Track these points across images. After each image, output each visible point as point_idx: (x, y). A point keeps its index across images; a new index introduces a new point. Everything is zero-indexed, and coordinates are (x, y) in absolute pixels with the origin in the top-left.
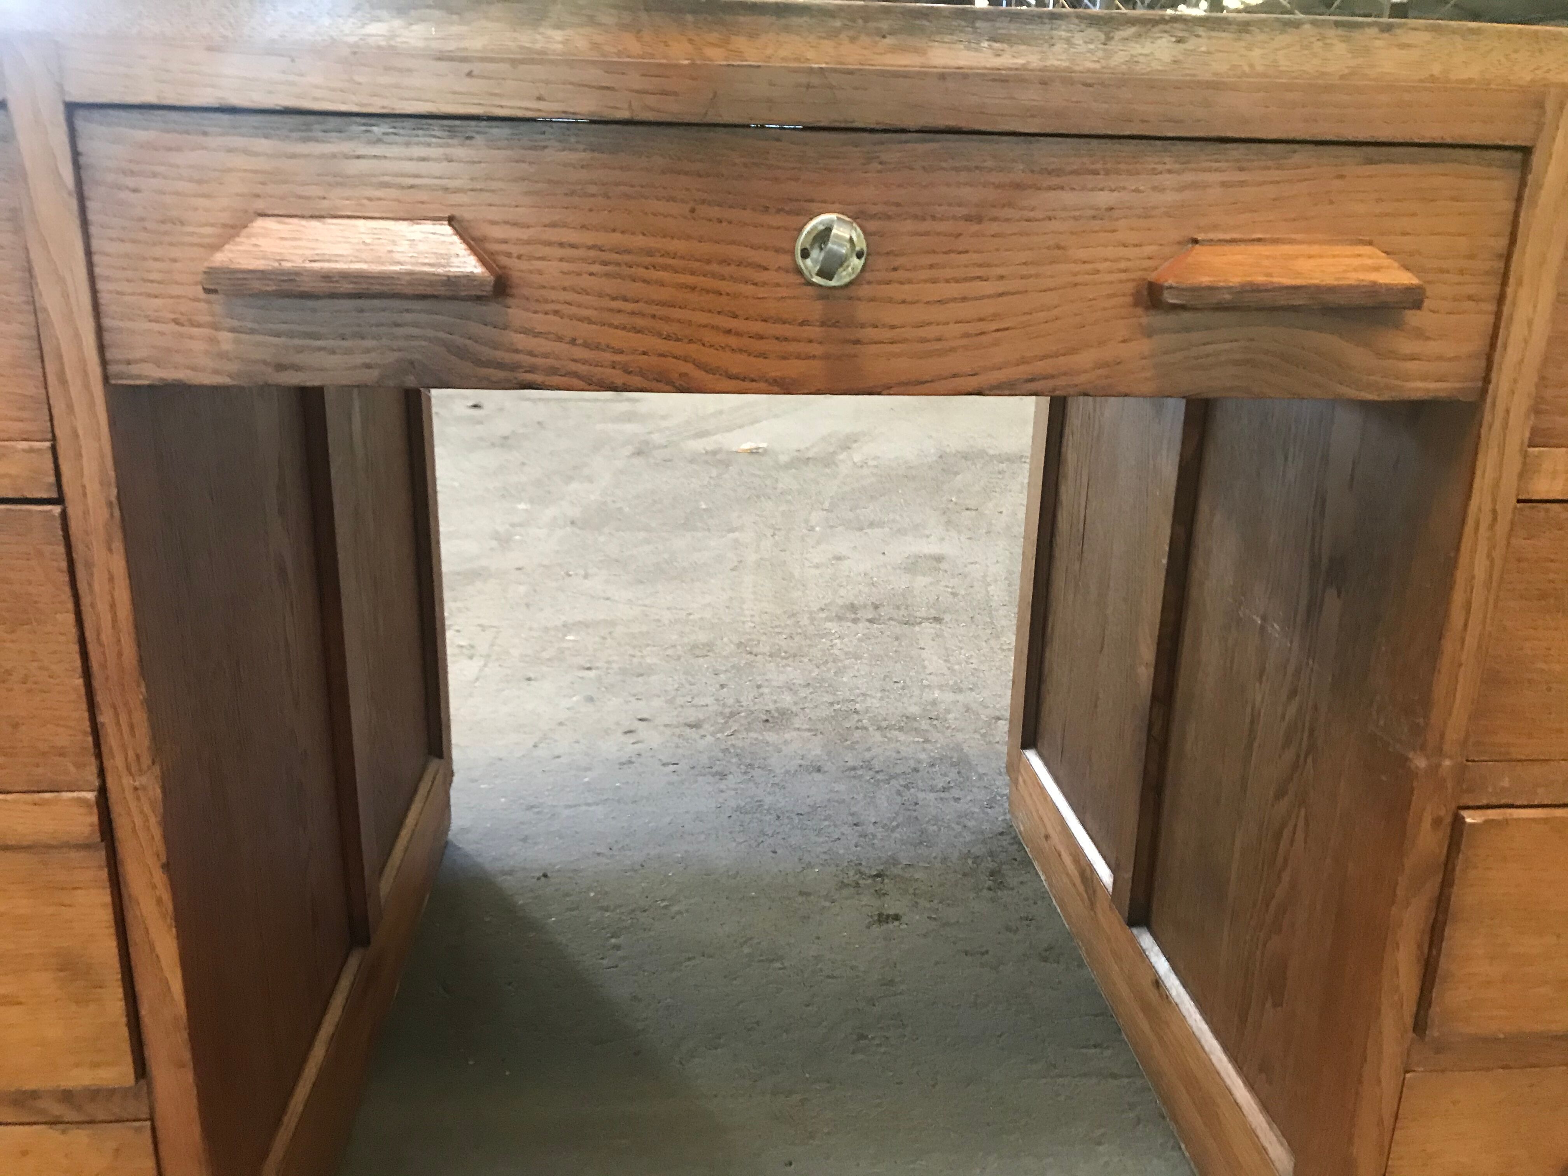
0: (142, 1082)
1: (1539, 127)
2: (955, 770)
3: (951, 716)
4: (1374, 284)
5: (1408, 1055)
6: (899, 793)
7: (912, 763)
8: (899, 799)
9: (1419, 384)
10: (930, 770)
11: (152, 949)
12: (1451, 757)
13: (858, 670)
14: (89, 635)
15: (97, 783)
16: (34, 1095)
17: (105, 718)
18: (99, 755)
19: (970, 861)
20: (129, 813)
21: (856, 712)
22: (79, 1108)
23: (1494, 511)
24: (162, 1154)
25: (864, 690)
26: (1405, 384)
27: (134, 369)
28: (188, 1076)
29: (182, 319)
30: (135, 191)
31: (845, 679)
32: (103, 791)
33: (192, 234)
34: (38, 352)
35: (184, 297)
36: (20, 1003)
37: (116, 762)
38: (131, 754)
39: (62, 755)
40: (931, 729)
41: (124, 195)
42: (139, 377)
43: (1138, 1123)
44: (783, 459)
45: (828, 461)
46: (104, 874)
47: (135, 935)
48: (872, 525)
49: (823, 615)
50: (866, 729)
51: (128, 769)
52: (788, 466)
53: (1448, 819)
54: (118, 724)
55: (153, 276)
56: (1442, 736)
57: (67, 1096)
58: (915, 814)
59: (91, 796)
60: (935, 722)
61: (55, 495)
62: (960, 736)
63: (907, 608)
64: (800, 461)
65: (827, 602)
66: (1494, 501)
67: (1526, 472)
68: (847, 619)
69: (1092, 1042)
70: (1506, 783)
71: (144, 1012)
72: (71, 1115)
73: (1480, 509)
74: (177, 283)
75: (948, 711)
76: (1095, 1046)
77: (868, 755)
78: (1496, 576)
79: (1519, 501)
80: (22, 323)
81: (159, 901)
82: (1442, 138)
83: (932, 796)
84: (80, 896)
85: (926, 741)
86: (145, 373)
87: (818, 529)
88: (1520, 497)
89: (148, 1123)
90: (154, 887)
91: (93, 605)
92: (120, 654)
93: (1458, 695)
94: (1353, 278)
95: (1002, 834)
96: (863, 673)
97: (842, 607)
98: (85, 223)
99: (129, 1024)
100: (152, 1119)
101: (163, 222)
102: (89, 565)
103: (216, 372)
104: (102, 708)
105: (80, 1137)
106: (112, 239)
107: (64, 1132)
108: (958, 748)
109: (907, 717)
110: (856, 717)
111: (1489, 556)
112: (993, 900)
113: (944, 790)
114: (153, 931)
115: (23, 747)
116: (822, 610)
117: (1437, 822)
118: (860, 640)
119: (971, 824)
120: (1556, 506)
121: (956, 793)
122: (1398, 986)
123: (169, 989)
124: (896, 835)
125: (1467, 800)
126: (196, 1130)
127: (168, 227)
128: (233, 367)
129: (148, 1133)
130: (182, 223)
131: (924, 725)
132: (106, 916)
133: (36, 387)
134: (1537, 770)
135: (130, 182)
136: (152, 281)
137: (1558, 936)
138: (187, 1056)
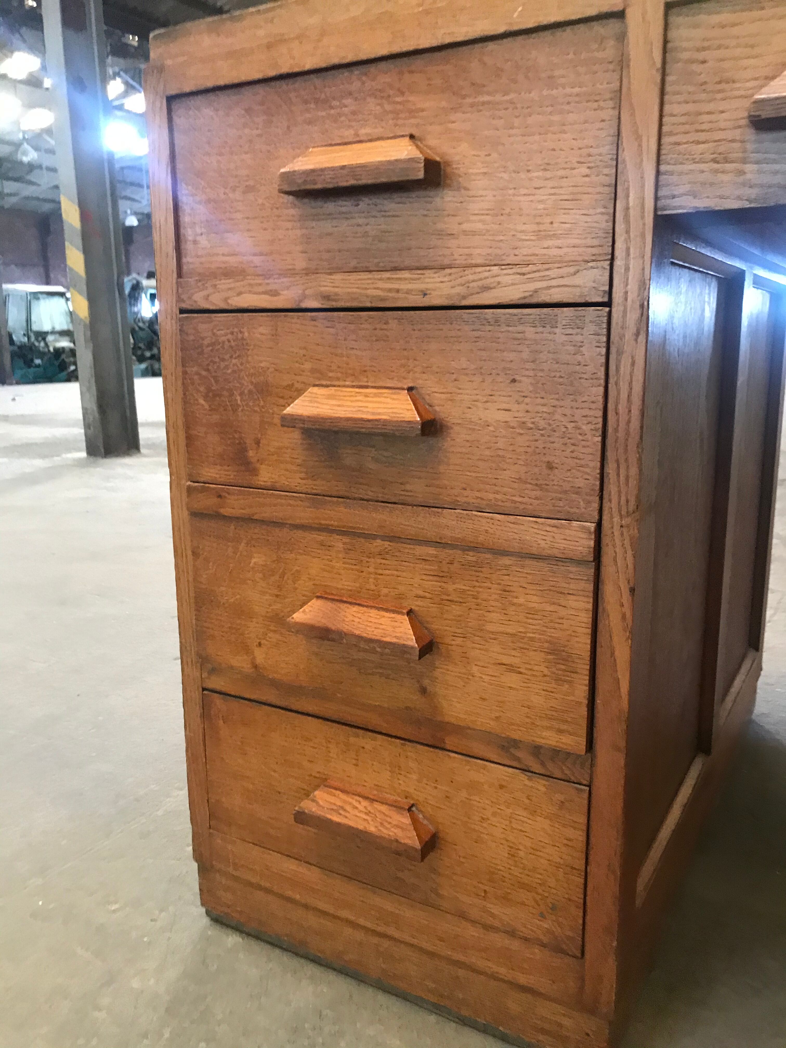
0: (589, 754)
11: (613, 654)
14: (611, 406)
15: (597, 517)
16: (515, 743)
17: (611, 469)
18: (601, 498)
20: (614, 546)
22: (543, 764)
24: (592, 815)
27: (676, 202)
28: (621, 760)
29: (720, 158)
30: (704, 62)
32: (599, 525)
33: (738, 89)
34: (613, 195)
35: (724, 140)
36: (520, 673)
37: (611, 505)
38: (623, 498)
39: (577, 493)
41: (696, 67)
42: (680, 207)
46: (591, 587)
47: (602, 639)
51: (620, 511)
54: (618, 475)
55: (704, 127)
57: (536, 750)
59: (592, 526)
61: (606, 299)
71: (598, 701)
72: (537, 767)
74: (721, 129)
80: (606, 175)
81: (624, 617)
84: (572, 602)
86: (683, 204)
89: (588, 788)
90: (622, 605)
91: (616, 384)
92: (629, 422)
98: (662, 93)
99: (588, 706)
100: (589, 786)
101: (720, 82)
102: (620, 353)
103: (739, 198)
104: (609, 461)
105: (540, 785)
106: (679, 103)
107: (530, 779)
114: (615, 639)
115: (554, 485)
123: (619, 688)
126: (619, 804)
127: (723, 86)
128: (753, 193)
129: (586, 795)
130: (734, 82)
132: (586, 618)
133: (607, 222)
135: (701, 56)
136: (702, 131)
138: (622, 744)
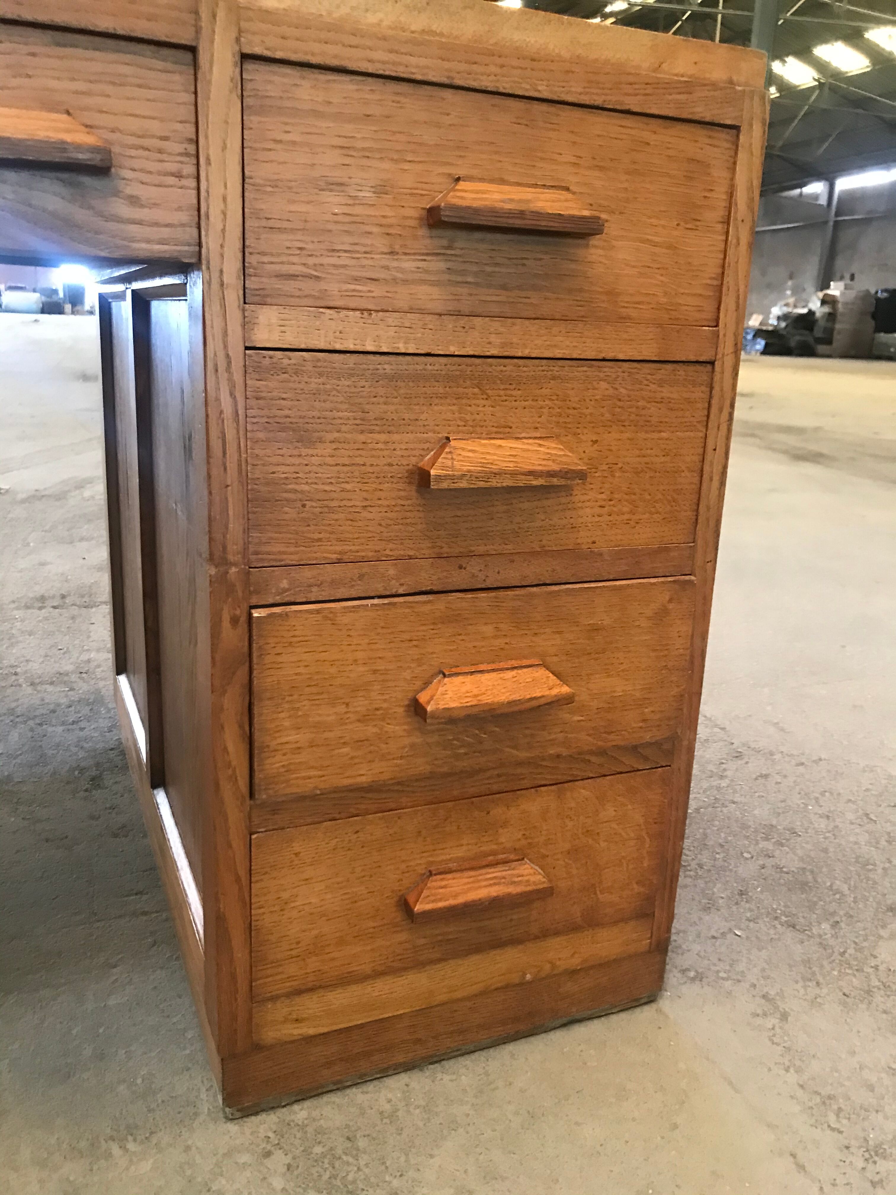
1: (198, 31)
2: (88, 708)
3: (99, 670)
4: (63, 142)
5: (250, 818)
6: (32, 730)
7: (52, 707)
8: (30, 734)
9: (144, 245)
10: (66, 710)
12: (235, 564)
13: (29, 644)
19: (76, 773)
21: (16, 674)
23: (228, 356)
25: (28, 658)
26: (131, 244)
31: (14, 651)
40: (78, 680)
43: (154, 945)
44: (20, 496)
45: (60, 497)
48: (82, 539)
49: (13, 606)
50: (20, 686)
52: (23, 501)
53: (243, 619)
56: (224, 548)
58: (40, 744)
60: (84, 675)
62: (101, 684)
63: (90, 596)
64: (37, 497)
65: (19, 596)
66: (225, 347)
67: (247, 324)
68: (33, 608)
69: (134, 892)
70: (285, 584)
73: (215, 355)
75: (99, 666)
76: (136, 894)
77: (13, 705)
78: (241, 412)
79: (247, 348)
82: (115, 29)
83: (60, 729)
85: (72, 689)
87: (32, 544)
88: (247, 345)
93: (231, 513)
94: (42, 135)
95: (112, 749)
96: (32, 645)
97: (32, 598)
108: (98, 691)
109: (61, 674)
110: (14, 677)
111: (232, 394)
112: (85, 798)
113: (73, 723)
116: (14, 602)
117: (234, 621)
118: (40, 621)
119: (86, 745)
120: (279, 354)
121: (82, 724)
122: (230, 762)
124: (18, 761)
125: (254, 601)
131: (74, 677)
134: (307, 573)
137: (347, 705)
